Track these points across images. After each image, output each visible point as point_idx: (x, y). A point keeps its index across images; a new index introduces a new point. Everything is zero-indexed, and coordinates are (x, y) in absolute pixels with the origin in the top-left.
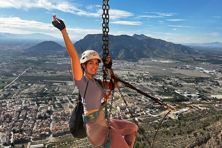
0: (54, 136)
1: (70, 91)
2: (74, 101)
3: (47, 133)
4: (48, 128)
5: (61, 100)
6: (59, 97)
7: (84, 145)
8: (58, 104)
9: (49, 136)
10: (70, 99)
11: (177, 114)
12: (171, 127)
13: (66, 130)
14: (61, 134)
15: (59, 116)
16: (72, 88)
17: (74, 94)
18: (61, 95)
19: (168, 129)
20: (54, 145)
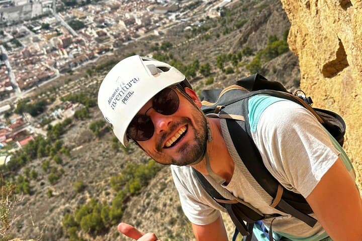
0: (24, 89)
1: (25, 14)
2: (38, 30)
3: (10, 88)
4: (8, 80)
5: (14, 33)
6: (8, 29)
7: (78, 88)
8: (11, 41)
9: (13, 91)
10: (31, 28)
11: (218, 9)
12: (212, 29)
13: (41, 77)
14: (35, 84)
15: (20, 59)
16: (28, 9)
17: (35, 19)
18: (10, 26)
19: (208, 33)
20: (29, 101)
